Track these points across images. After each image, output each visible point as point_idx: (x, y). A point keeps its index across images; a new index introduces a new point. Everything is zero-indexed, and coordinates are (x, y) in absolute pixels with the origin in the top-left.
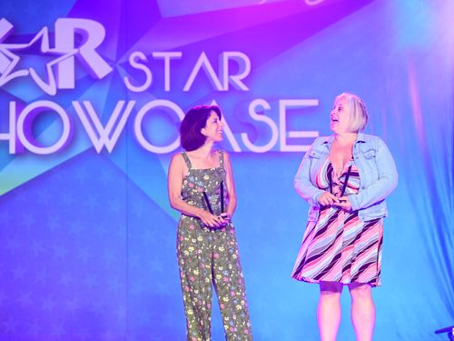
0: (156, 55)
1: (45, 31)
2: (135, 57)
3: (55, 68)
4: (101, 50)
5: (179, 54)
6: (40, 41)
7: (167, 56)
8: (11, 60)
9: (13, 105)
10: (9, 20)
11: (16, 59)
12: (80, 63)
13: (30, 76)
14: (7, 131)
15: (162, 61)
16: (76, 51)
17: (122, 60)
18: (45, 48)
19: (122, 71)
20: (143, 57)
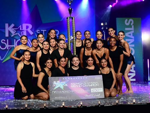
0: (41, 30)
1: (21, 26)
2: (38, 31)
3: (23, 33)
4: (31, 30)
5: (46, 30)
6: (20, 28)
7: (44, 31)
8: (14, 31)
9: (15, 40)
10: (14, 24)
11: (15, 31)
12: (27, 32)
13: (18, 34)
14: (14, 45)
15: (43, 31)
16: (26, 30)
17: (35, 31)
18: (21, 29)
19: (35, 34)
20: (39, 31)
